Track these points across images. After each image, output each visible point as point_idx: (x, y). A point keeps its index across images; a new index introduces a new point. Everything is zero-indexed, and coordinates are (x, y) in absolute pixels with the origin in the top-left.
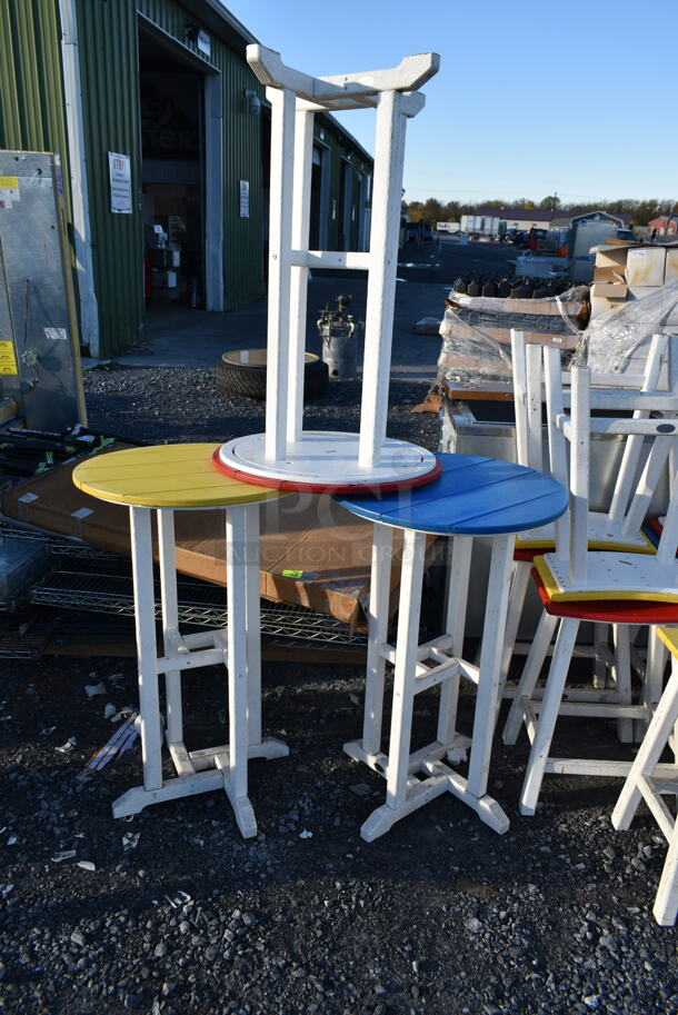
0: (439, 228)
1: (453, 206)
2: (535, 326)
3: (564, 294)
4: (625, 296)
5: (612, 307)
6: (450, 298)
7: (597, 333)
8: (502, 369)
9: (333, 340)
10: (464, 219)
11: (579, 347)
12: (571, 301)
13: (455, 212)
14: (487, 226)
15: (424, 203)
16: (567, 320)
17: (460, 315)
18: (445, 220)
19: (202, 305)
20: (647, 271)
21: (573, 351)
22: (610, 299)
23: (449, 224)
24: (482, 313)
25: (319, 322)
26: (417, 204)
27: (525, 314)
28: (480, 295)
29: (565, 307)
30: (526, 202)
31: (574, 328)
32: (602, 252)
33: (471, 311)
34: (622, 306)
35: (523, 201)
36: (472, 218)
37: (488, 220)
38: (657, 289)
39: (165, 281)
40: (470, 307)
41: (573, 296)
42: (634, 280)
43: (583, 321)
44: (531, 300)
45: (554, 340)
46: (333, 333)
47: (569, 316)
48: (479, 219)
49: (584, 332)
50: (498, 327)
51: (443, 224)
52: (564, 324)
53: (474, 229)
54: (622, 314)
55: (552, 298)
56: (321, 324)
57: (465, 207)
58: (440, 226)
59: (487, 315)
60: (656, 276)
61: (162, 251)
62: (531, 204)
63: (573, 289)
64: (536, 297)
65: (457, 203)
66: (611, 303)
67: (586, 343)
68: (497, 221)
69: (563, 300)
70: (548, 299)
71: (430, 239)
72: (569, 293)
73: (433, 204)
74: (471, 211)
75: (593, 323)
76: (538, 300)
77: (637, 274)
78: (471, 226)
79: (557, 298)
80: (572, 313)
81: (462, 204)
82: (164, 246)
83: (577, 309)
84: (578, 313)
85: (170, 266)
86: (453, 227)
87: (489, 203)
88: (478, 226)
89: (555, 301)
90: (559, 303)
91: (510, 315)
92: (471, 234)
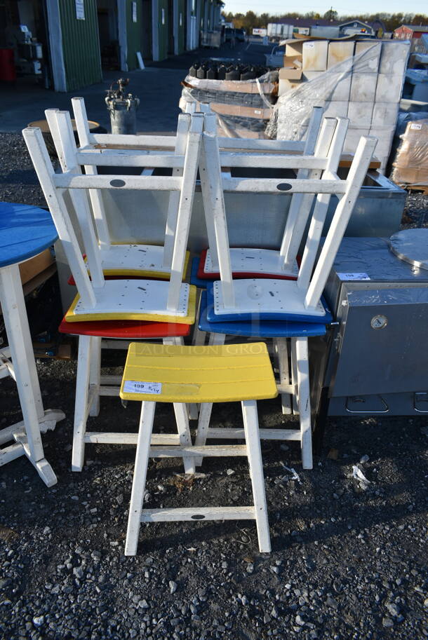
0: (254, 33)
1: (265, 17)
2: (242, 101)
3: (262, 77)
4: (299, 78)
5: (293, 87)
6: (186, 80)
7: (282, 107)
8: (222, 133)
9: (117, 112)
10: (270, 26)
11: (272, 117)
12: (267, 82)
13: (265, 21)
14: (285, 32)
15: (245, 14)
16: (263, 96)
17: (192, 93)
18: (259, 27)
19: (52, 87)
20: (315, 59)
21: (268, 120)
22: (291, 81)
23: (261, 30)
24: (207, 92)
25: (106, 99)
26: (240, 15)
27: (236, 93)
28: (205, 78)
29: (263, 88)
30: (315, 15)
31: (267, 103)
32: (290, 44)
33: (199, 90)
34: (299, 86)
35: (312, 13)
36: (274, 25)
37: (286, 27)
38: (322, 73)
39: (33, 69)
40: (198, 87)
41: (269, 79)
42: (306, 67)
43: (274, 98)
44: (239, 82)
45: (256, 112)
46: (116, 107)
47: (265, 94)
48: (279, 26)
49: (275, 106)
50: (218, 102)
51: (257, 30)
52: (262, 100)
53: (276, 34)
54: (298, 93)
55: (254, 80)
56: (109, 100)
57: (273, 18)
58: (255, 31)
59: (210, 93)
60: (321, 63)
61: (28, 46)
62: (318, 16)
63: (268, 73)
64: (243, 80)
65: (267, 15)
66: (292, 84)
67: (276, 115)
68: (292, 28)
69: (261, 82)
70: (251, 80)
71: (243, 41)
72: (266, 76)
73: (251, 15)
74: (276, 20)
75: (280, 100)
76: (244, 82)
77: (308, 61)
78: (274, 32)
79: (257, 80)
80: (267, 92)
81: (270, 16)
82: (30, 42)
83: (269, 89)
84: (271, 92)
85: (35, 58)
86: (263, 32)
87: (289, 14)
88: (279, 32)
89: (255, 82)
90: (258, 84)
91: (225, 93)
92: (274, 37)
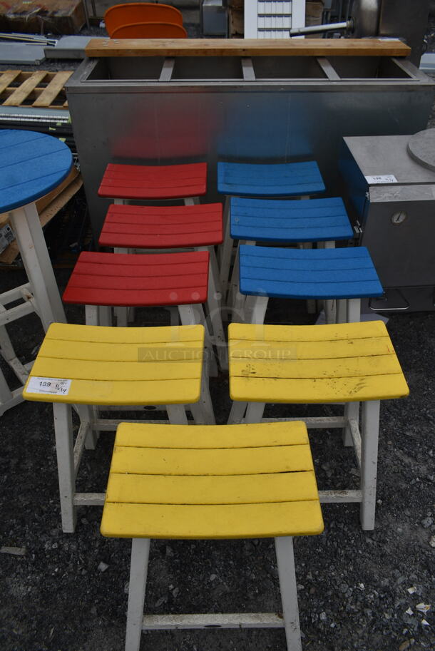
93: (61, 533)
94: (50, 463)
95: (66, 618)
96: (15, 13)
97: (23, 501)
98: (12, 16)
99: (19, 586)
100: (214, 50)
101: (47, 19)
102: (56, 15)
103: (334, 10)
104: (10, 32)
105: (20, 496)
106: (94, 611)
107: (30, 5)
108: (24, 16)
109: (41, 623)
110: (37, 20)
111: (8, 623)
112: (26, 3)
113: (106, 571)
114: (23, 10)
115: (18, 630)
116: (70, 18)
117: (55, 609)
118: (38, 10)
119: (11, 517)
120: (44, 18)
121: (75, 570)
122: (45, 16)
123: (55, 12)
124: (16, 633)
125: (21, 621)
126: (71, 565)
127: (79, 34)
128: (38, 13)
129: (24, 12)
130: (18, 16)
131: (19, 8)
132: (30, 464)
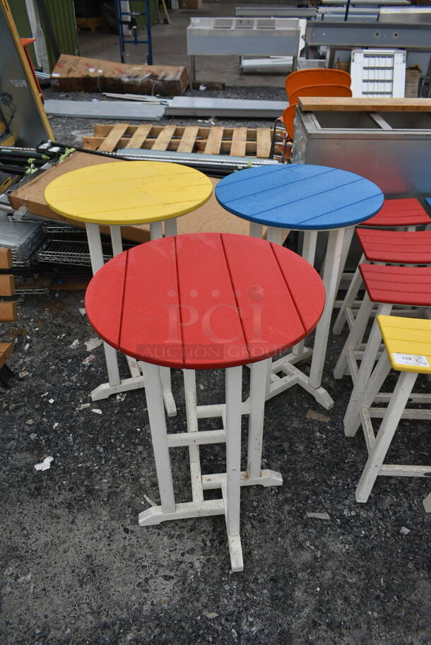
93: (355, 502)
94: (318, 447)
95: (389, 570)
96: (129, 77)
97: (308, 477)
98: (126, 80)
99: (336, 544)
100: (412, 107)
101: (157, 82)
102: (166, 79)
103: (428, 77)
104: (124, 93)
105: (303, 473)
106: (410, 565)
107: (140, 70)
108: (137, 80)
109: (369, 574)
110: (149, 82)
111: (340, 573)
112: (136, 69)
113: (408, 534)
114: (136, 74)
115: (351, 579)
116: (178, 82)
117: (376, 563)
118: (148, 75)
119: (303, 490)
120: (155, 81)
121: (380, 533)
122: (156, 80)
123: (164, 77)
124: (351, 581)
125: (350, 571)
126: (375, 529)
127: (184, 95)
128: (149, 77)
129: (136, 77)
130: (131, 80)
131: (131, 73)
132: (301, 448)
